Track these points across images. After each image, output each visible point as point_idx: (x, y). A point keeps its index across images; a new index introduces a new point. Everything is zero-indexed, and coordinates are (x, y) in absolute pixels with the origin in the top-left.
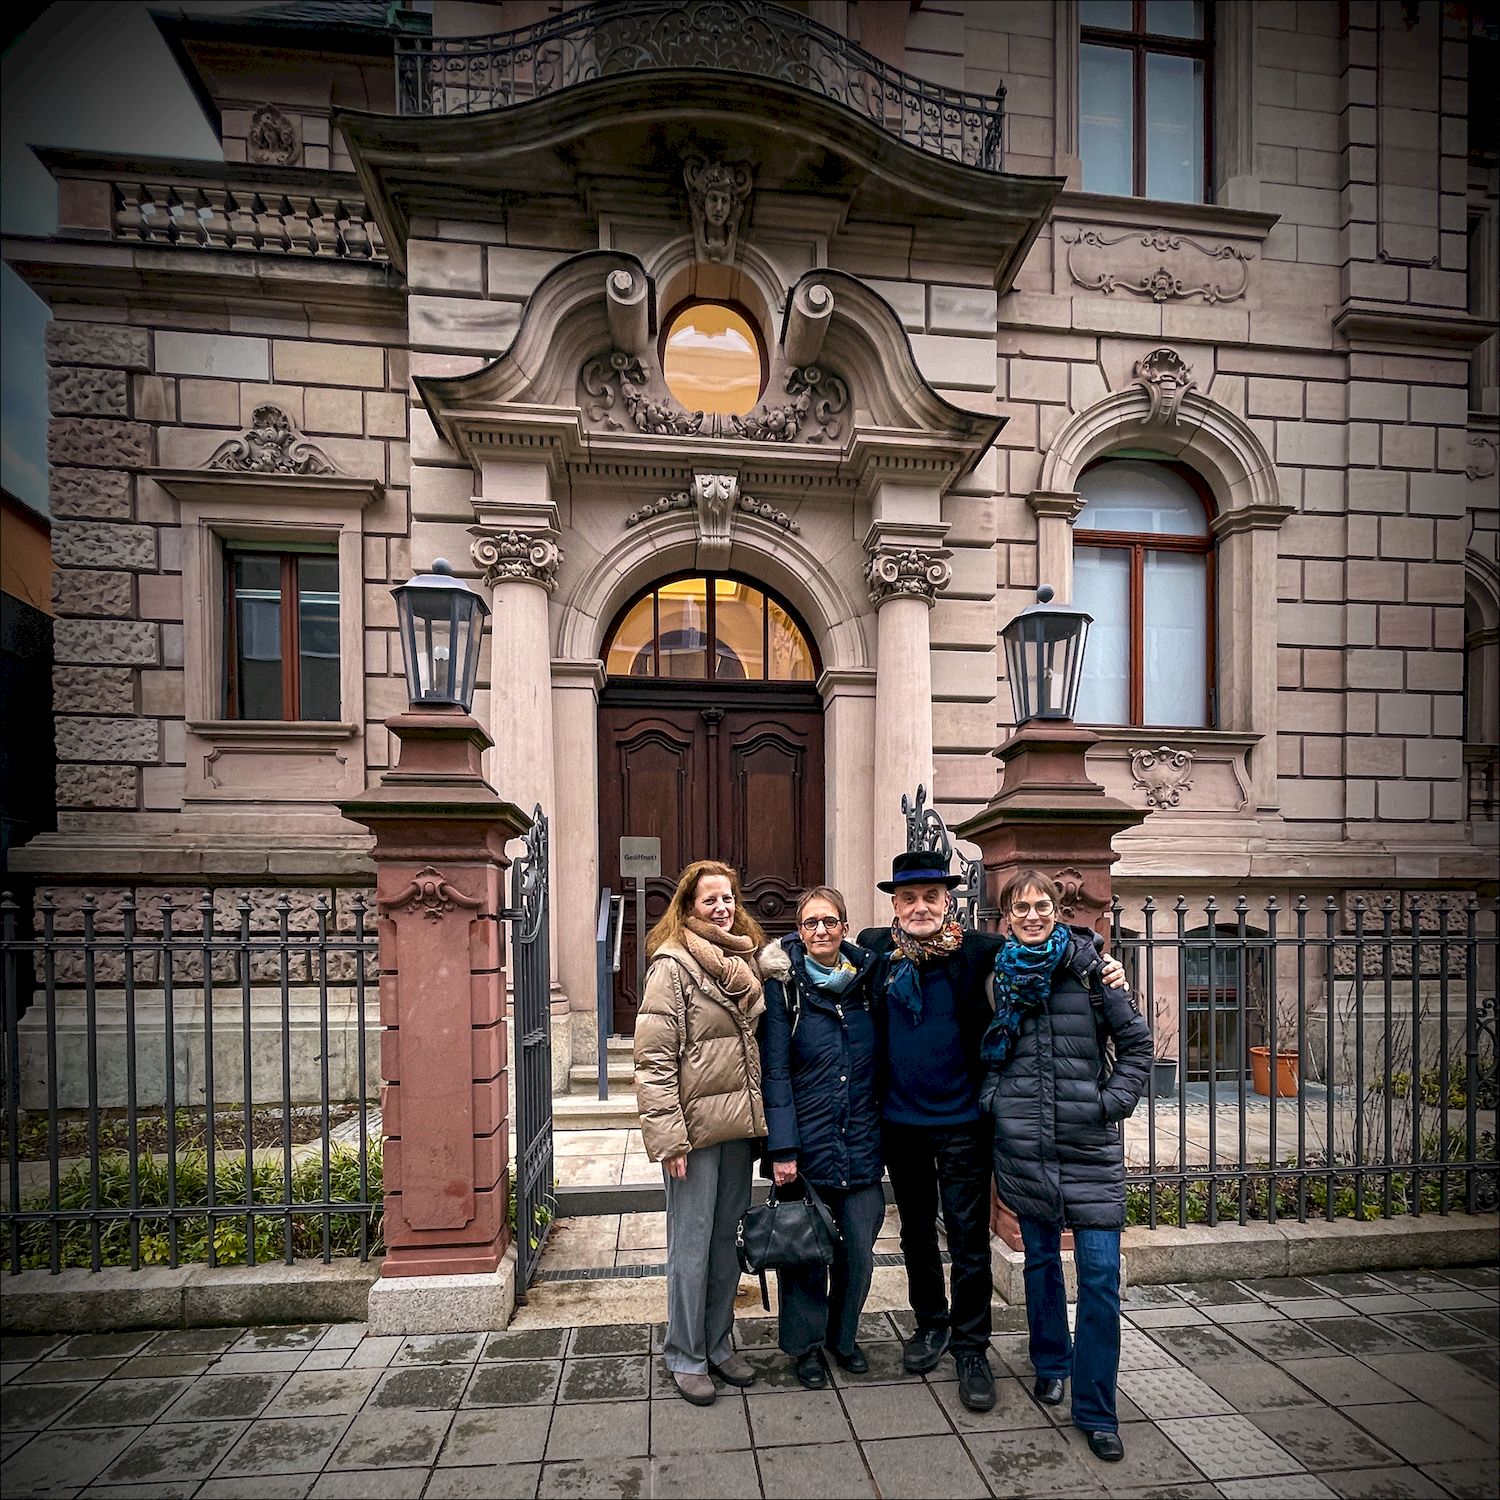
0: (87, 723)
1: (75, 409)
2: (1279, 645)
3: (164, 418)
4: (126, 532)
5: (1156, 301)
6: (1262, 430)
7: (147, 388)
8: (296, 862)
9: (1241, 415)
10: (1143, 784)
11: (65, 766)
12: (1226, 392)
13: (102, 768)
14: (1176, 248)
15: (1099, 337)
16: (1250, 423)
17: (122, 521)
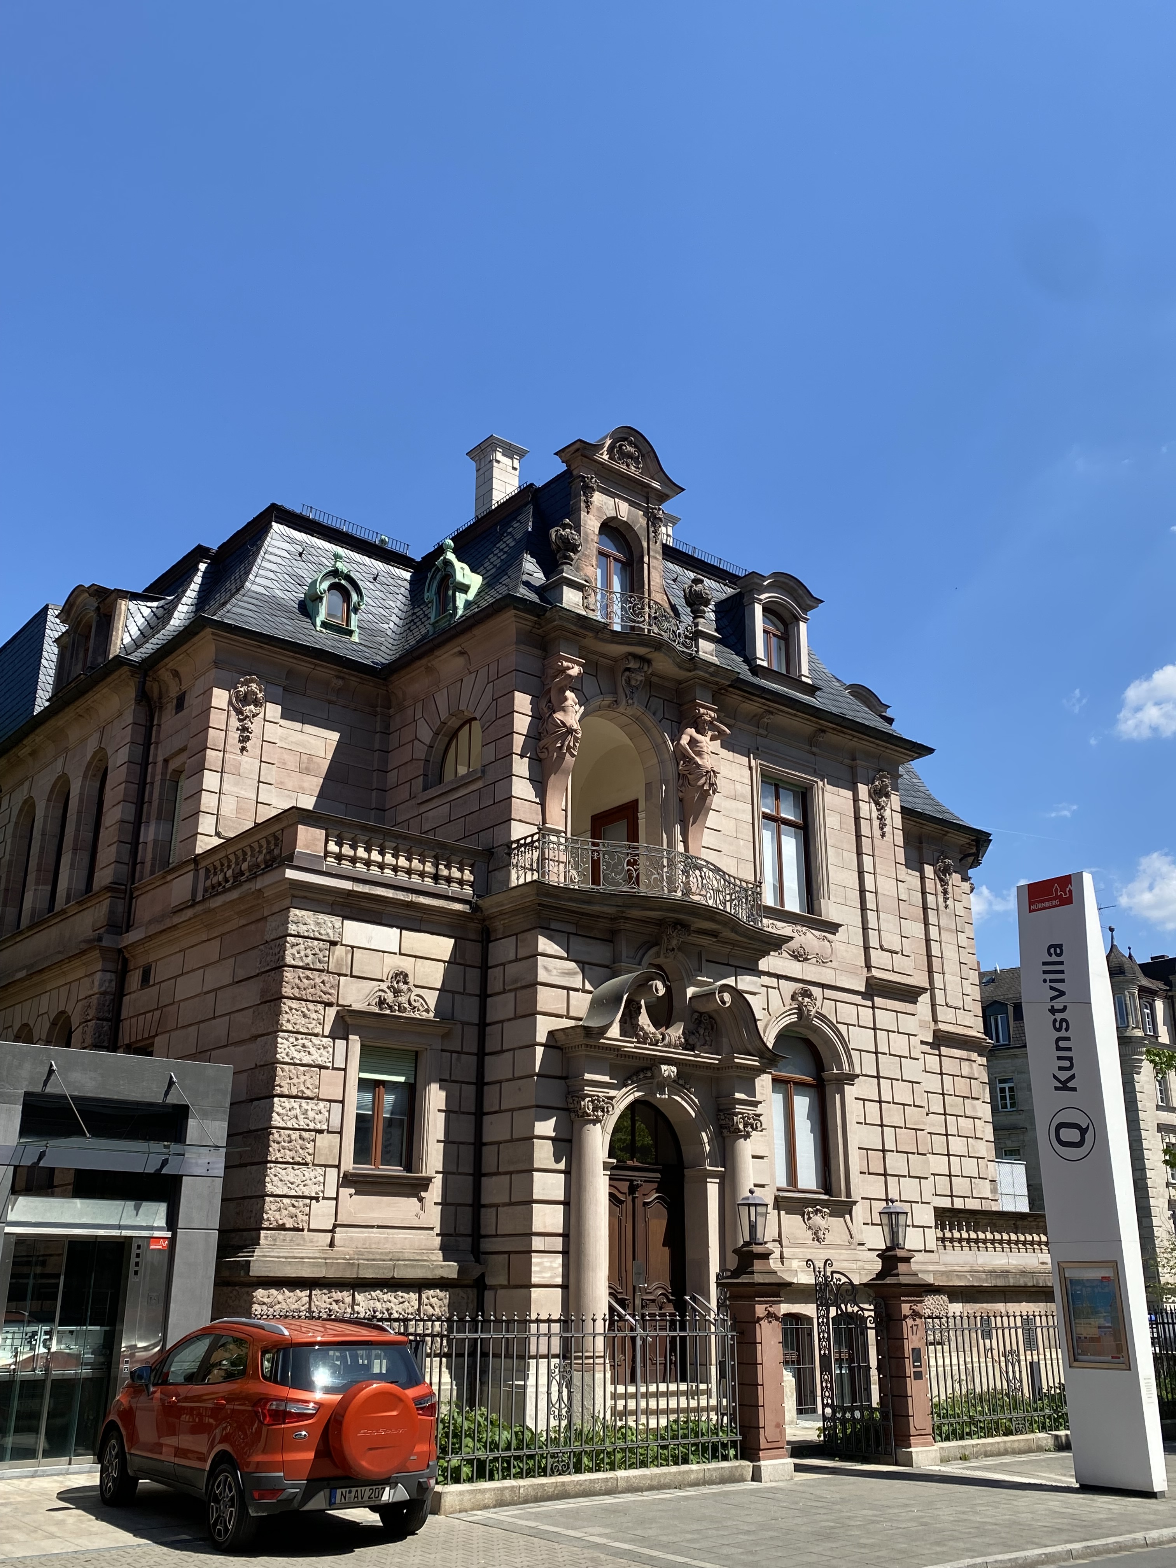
0: (285, 1169)
1: (301, 964)
2: (859, 1148)
3: (344, 972)
4: (319, 1042)
5: (799, 961)
6: (843, 1028)
7: (337, 953)
8: (409, 1270)
9: (835, 1022)
10: (810, 1228)
11: (272, 1199)
12: (827, 1009)
13: (293, 1201)
14: (805, 934)
15: (778, 977)
16: (838, 1025)
17: (316, 1035)
